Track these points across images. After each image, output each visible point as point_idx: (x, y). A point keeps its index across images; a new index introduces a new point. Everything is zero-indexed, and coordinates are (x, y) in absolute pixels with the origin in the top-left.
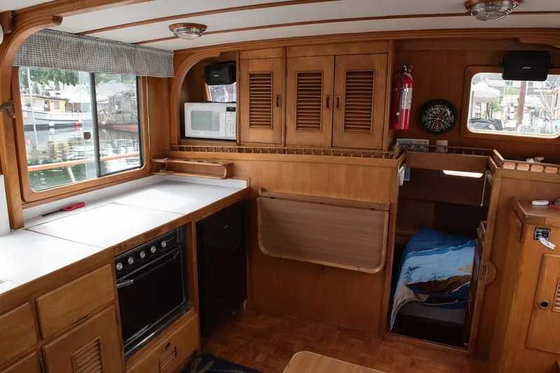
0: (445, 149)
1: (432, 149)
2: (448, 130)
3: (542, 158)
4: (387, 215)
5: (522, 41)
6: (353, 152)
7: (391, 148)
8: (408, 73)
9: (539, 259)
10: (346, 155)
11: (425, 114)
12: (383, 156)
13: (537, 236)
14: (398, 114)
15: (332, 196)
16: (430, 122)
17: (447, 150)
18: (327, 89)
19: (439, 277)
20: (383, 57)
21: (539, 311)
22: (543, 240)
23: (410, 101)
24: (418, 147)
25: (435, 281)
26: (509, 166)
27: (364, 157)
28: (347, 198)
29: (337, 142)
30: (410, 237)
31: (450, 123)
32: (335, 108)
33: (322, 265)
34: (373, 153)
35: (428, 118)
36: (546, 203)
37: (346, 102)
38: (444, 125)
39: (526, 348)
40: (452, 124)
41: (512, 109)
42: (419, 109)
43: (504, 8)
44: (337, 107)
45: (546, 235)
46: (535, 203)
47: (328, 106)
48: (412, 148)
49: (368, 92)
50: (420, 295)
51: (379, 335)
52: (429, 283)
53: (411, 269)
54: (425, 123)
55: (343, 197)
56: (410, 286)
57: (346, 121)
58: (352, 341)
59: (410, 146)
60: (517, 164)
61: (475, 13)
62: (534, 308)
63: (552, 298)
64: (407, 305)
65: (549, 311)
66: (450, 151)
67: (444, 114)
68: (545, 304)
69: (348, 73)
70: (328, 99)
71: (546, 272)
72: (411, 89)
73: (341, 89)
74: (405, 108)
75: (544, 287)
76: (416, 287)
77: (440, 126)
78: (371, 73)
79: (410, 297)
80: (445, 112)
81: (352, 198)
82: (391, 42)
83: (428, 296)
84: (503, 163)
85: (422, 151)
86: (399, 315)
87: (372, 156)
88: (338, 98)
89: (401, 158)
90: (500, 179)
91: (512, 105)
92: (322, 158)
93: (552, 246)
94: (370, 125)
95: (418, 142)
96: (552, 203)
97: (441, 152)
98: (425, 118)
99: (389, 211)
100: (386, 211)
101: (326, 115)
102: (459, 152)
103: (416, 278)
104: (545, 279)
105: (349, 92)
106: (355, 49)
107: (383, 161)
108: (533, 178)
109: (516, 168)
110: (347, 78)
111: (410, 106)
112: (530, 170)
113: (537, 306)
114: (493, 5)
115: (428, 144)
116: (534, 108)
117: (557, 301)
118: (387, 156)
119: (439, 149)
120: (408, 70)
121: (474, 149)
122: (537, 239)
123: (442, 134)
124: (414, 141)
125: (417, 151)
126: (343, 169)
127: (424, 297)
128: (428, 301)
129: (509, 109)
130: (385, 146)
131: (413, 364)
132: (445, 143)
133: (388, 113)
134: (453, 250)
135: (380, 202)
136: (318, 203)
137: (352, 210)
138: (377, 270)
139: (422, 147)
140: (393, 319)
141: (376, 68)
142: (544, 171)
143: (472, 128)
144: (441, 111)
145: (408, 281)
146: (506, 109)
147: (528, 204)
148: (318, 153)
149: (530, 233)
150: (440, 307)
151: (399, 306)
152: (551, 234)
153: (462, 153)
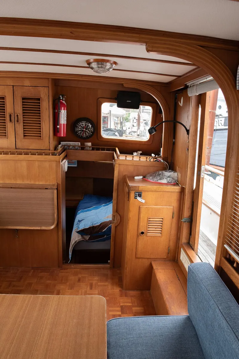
0: (90, 148)
1: (83, 148)
2: (90, 136)
3: (141, 152)
4: (56, 191)
5: (125, 86)
6: (30, 152)
7: (56, 148)
8: (63, 100)
9: (138, 209)
10: (26, 154)
11: (77, 127)
12: (51, 154)
13: (136, 196)
14: (58, 127)
15: (19, 182)
16: (80, 132)
17: (91, 149)
18: (9, 109)
19: (95, 224)
20: (46, 89)
21: (140, 237)
22: (138, 198)
23: (66, 119)
24: (74, 147)
25: (93, 227)
26: (122, 157)
27: (38, 155)
28: (30, 183)
29: (19, 145)
30: (79, 201)
31: (92, 132)
32: (16, 122)
33: (16, 229)
34: (44, 152)
35: (79, 129)
36: (141, 177)
37: (24, 118)
38: (88, 133)
39: (136, 258)
40: (93, 133)
41: (135, 121)
42: (72, 124)
43: (108, 67)
44: (18, 121)
45: (140, 196)
46: (136, 178)
47: (11, 120)
48: (71, 147)
49: (37, 112)
50: (85, 236)
51: (59, 267)
52: (90, 228)
53: (79, 221)
54: (77, 132)
55: (27, 182)
56: (78, 232)
57: (24, 131)
58: (42, 274)
59: (69, 147)
60: (126, 157)
61: (92, 68)
62: (138, 236)
63: (146, 229)
64: (77, 244)
65: (145, 236)
66: (93, 149)
67: (87, 127)
68: (142, 233)
69: (23, 99)
70: (10, 116)
71: (142, 215)
72: (66, 111)
73: (19, 110)
74: (63, 123)
75: (141, 224)
76: (82, 232)
77: (86, 134)
78: (39, 99)
79: (79, 238)
80: (88, 126)
81: (32, 182)
82: (50, 80)
83: (89, 236)
84: (119, 156)
85: (77, 149)
86: (74, 251)
87: (44, 154)
88: (17, 115)
89: (63, 155)
90: (118, 165)
91: (135, 119)
92: (9, 157)
93: (143, 201)
94: (41, 134)
95: (74, 144)
96: (144, 177)
97: (88, 150)
98: (77, 129)
99: (57, 189)
100: (55, 189)
101: (10, 126)
102: (98, 149)
103: (82, 226)
104: (141, 220)
105: (25, 111)
106: (27, 83)
107: (51, 157)
108: (135, 164)
109: (126, 159)
110: (23, 102)
111: (66, 122)
112: (133, 159)
113: (139, 234)
114: (102, 64)
115: (80, 145)
116: (145, 120)
117: (148, 230)
118: (53, 154)
119: (86, 148)
120: (63, 99)
121: (106, 147)
122: (136, 198)
123: (87, 139)
124: (72, 143)
125: (74, 150)
126: (24, 164)
127: (87, 237)
128: (90, 239)
129: (133, 120)
130: (52, 148)
131: (79, 280)
132: (89, 144)
133: (52, 126)
134: (104, 206)
135: (51, 184)
136: (9, 188)
137: (33, 190)
138: (52, 227)
139: (77, 147)
140: (70, 253)
141: (42, 96)
142: (140, 160)
143: (104, 135)
144: (86, 125)
145: (77, 229)
146: (132, 121)
147: (132, 178)
148: (6, 153)
149: (132, 195)
150: (97, 241)
151: (73, 245)
152: (143, 195)
153: (99, 150)
